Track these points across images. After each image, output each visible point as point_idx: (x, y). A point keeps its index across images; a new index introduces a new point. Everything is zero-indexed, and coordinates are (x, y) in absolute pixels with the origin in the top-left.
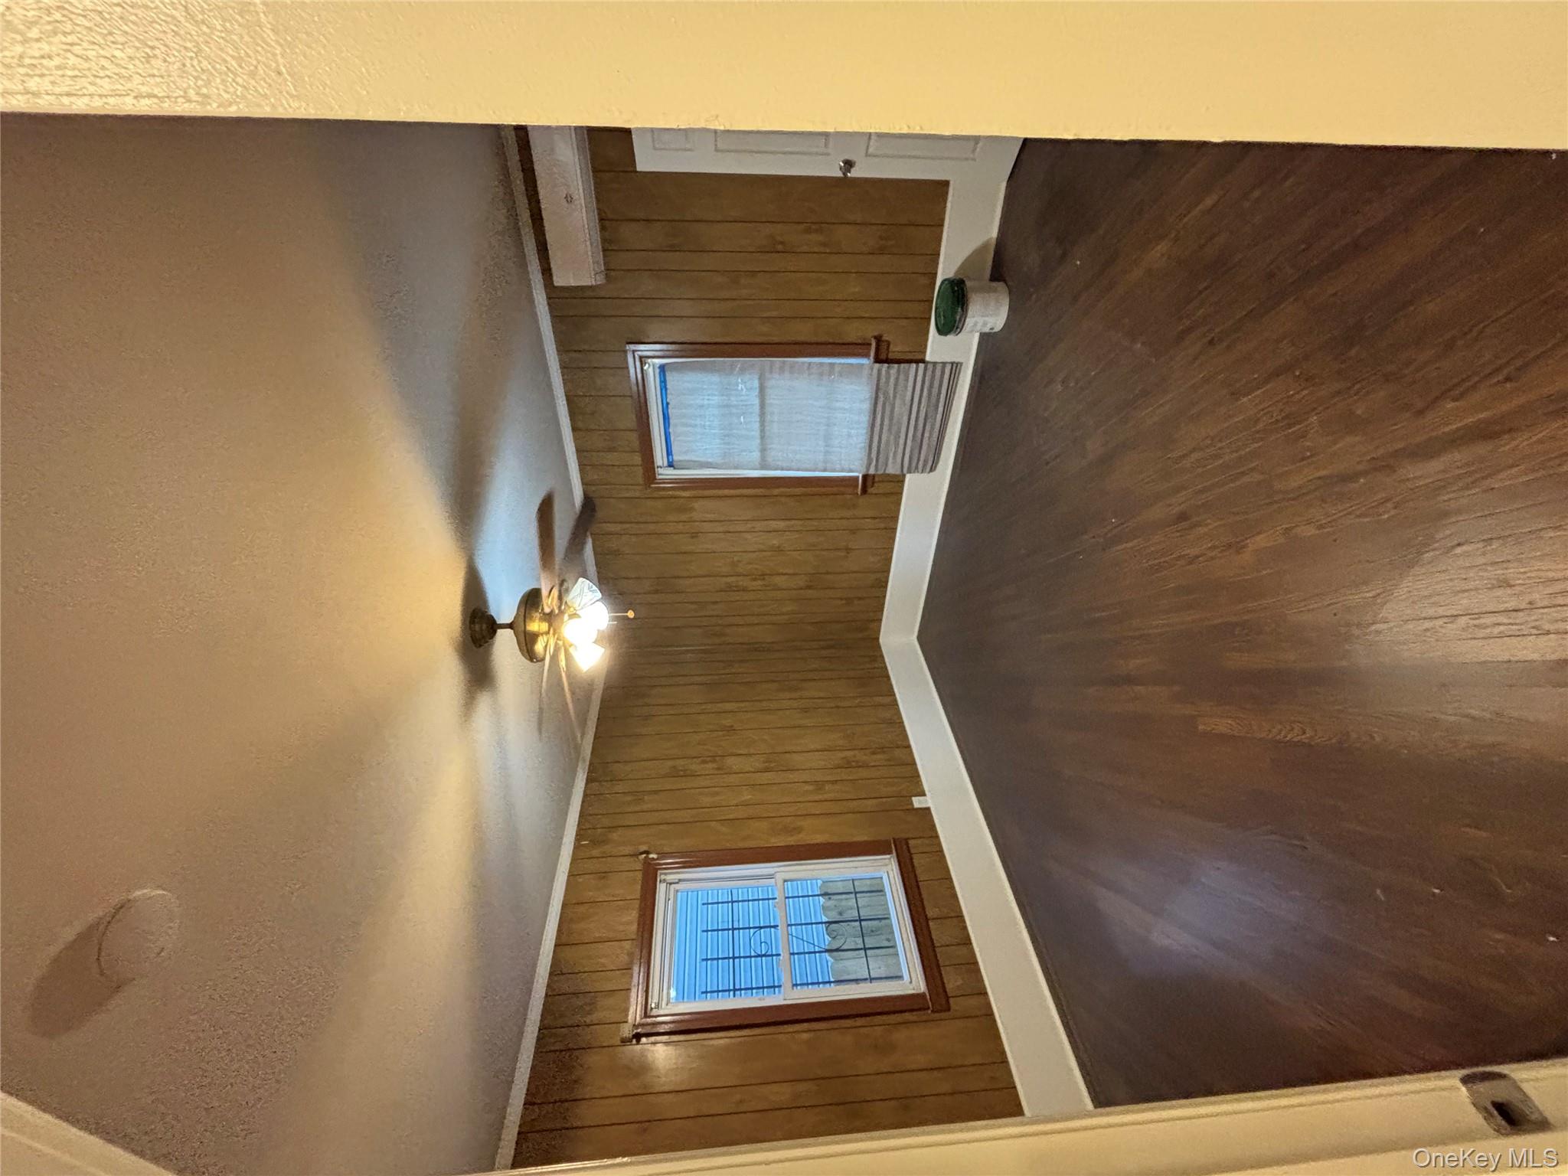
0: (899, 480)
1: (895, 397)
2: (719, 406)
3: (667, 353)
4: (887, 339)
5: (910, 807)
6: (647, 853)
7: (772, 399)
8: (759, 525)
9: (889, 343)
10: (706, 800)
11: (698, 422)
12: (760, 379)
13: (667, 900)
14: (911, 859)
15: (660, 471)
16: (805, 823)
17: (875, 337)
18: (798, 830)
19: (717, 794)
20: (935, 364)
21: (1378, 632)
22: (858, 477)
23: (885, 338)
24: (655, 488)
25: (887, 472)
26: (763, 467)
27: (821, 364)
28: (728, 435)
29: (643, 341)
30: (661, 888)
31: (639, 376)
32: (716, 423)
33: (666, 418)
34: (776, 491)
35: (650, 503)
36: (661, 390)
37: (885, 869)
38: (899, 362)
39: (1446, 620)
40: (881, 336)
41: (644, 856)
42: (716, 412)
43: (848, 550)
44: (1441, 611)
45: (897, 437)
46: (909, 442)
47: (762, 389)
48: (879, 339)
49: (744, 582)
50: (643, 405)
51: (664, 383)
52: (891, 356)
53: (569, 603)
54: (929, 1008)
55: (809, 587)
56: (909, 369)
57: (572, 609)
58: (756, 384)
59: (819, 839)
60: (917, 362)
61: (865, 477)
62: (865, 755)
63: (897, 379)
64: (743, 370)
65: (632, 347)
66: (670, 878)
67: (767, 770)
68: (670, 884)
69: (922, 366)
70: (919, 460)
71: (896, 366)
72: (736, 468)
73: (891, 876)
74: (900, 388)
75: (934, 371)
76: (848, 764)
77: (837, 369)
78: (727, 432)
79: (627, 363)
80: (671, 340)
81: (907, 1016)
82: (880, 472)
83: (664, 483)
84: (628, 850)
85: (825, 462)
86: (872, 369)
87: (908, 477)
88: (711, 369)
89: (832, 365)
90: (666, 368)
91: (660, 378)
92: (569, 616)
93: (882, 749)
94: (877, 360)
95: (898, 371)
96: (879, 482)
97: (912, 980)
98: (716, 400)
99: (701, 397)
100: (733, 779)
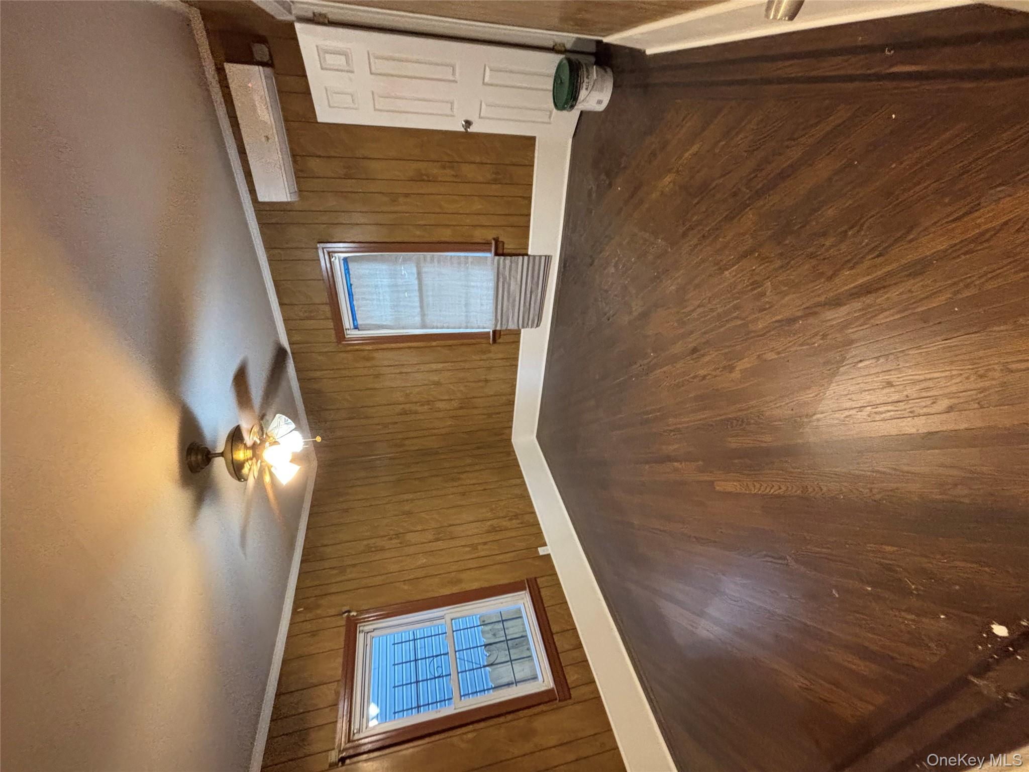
0: (517, 333)
1: (510, 278)
2: (389, 286)
3: (348, 249)
4: (502, 240)
5: (536, 555)
6: (349, 611)
7: (427, 280)
8: (422, 368)
9: (503, 243)
10: (394, 568)
11: (375, 297)
12: (417, 267)
13: (365, 646)
14: (539, 592)
15: (349, 332)
16: (464, 576)
17: (494, 239)
18: (460, 581)
19: (402, 561)
20: (534, 257)
21: (818, 420)
22: (490, 332)
23: (500, 239)
24: (346, 344)
25: (509, 328)
26: (424, 326)
27: (459, 257)
28: (396, 306)
29: (329, 240)
30: (360, 638)
31: (328, 265)
32: (388, 297)
33: (350, 295)
34: (434, 344)
35: (343, 355)
36: (346, 275)
37: (522, 602)
38: (511, 255)
39: (857, 410)
40: (498, 238)
41: (346, 614)
42: (387, 289)
43: (486, 381)
44: (854, 405)
45: (514, 306)
46: (522, 308)
47: (419, 274)
48: (497, 240)
49: (414, 408)
50: (332, 286)
51: (347, 270)
52: (505, 251)
53: (269, 434)
54: (556, 699)
55: (461, 408)
56: (518, 260)
57: (271, 438)
58: (415, 270)
59: (475, 586)
60: (523, 255)
61: (494, 332)
62: (505, 521)
63: (511, 266)
64: (405, 260)
65: (322, 245)
66: (367, 628)
67: (437, 540)
68: (367, 633)
69: (526, 258)
70: (528, 319)
71: (509, 258)
72: (403, 328)
73: (526, 605)
74: (513, 272)
75: (534, 261)
76: (493, 530)
77: (470, 260)
78: (395, 303)
79: (319, 256)
80: (350, 241)
81: (543, 708)
82: (504, 328)
83: (352, 340)
84: (332, 611)
85: (467, 322)
86: (493, 261)
87: (522, 331)
88: (383, 260)
89: (467, 258)
90: (348, 260)
91: (344, 267)
92: (270, 443)
93: (516, 516)
94: (496, 254)
95: (511, 262)
96: (504, 335)
97: (545, 681)
98: (386, 281)
99: (376, 280)
100: (412, 550)
